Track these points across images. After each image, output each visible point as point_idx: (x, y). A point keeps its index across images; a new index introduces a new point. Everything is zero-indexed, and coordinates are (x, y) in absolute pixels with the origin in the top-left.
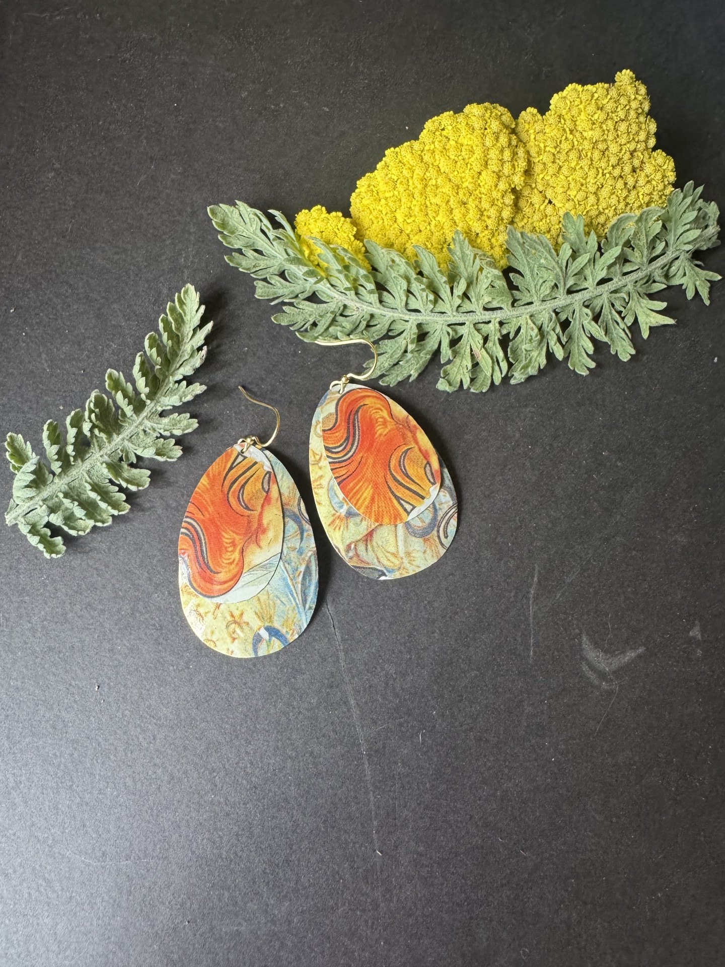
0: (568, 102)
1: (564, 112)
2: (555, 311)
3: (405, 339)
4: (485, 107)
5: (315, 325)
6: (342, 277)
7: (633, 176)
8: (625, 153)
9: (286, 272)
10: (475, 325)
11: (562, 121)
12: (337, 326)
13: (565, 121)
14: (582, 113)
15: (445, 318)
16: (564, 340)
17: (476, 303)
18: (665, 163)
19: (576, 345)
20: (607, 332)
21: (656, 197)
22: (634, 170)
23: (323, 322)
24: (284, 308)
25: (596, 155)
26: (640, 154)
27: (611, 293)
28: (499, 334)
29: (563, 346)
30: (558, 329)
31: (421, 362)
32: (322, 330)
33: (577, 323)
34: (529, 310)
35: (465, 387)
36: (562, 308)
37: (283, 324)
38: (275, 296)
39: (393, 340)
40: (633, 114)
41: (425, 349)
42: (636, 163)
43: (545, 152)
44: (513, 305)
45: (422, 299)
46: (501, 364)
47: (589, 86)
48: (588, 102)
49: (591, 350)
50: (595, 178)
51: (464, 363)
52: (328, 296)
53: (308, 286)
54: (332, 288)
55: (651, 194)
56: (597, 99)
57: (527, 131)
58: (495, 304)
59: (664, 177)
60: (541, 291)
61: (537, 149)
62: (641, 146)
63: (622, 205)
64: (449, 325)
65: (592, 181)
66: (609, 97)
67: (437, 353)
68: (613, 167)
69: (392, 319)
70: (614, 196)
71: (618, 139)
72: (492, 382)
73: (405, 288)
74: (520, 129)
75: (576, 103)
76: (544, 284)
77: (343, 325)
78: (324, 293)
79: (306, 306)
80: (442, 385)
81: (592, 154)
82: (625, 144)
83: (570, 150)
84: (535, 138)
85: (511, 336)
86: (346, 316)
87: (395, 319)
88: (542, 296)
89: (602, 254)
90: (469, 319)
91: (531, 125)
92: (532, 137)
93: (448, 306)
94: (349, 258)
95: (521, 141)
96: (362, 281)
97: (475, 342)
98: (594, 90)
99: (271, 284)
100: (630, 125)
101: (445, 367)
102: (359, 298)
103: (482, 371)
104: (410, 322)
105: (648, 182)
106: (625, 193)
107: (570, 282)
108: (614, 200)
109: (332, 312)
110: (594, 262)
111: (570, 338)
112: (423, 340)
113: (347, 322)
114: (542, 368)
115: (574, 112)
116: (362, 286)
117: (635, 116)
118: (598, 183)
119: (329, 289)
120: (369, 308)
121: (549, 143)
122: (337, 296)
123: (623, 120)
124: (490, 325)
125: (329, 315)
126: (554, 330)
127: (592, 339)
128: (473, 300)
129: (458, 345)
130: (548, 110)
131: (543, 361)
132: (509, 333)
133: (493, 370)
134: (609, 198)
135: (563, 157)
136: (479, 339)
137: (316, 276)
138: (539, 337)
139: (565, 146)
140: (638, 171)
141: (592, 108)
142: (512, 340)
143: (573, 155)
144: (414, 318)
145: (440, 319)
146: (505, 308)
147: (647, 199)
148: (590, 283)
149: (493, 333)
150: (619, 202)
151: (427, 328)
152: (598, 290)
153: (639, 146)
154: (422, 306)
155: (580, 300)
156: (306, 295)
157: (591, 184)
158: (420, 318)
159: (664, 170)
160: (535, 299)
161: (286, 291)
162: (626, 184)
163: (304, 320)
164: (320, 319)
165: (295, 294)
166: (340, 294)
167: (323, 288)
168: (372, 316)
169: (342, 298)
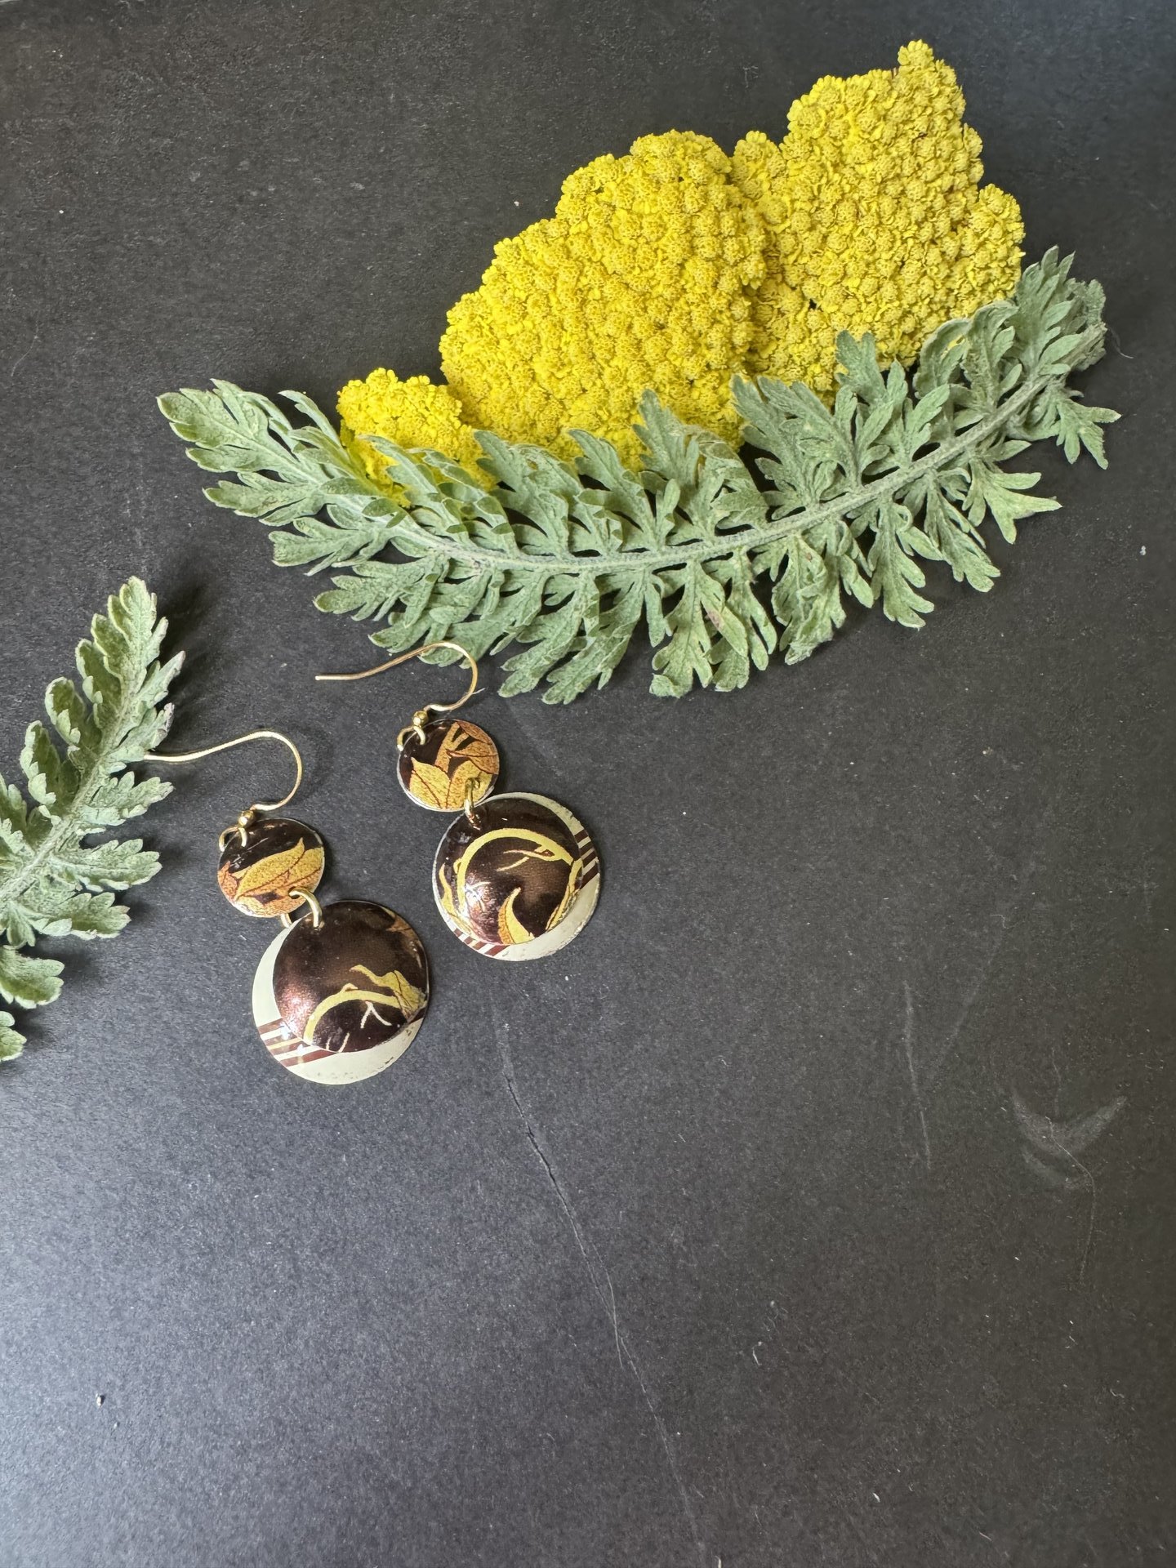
0: (822, 113)
1: (816, 133)
2: (844, 518)
3: (576, 609)
4: (671, 139)
5: (399, 607)
6: (438, 507)
7: (952, 238)
8: (935, 197)
9: (328, 508)
10: (704, 563)
11: (817, 150)
12: (443, 604)
13: (821, 149)
14: (852, 131)
15: (644, 561)
16: (870, 568)
17: (700, 524)
18: (1005, 207)
19: (890, 574)
20: (942, 542)
21: (996, 273)
22: (954, 229)
23: (414, 598)
24: (334, 580)
25: (887, 204)
26: (960, 196)
27: (939, 470)
28: (750, 575)
29: (869, 580)
30: (856, 551)
31: (615, 649)
32: (417, 615)
33: (887, 533)
34: (799, 524)
35: (705, 683)
36: (856, 510)
37: (336, 612)
38: (314, 558)
39: (555, 615)
40: (939, 121)
41: (617, 624)
42: (956, 212)
43: (794, 211)
44: (769, 520)
45: (598, 531)
46: (763, 630)
47: (856, 77)
48: (859, 108)
49: (919, 578)
50: (891, 249)
51: (695, 638)
52: (417, 546)
53: (375, 531)
54: (422, 531)
55: (987, 267)
56: (874, 101)
57: (755, 175)
58: (736, 521)
59: (1006, 233)
60: (816, 484)
61: (778, 209)
62: (961, 180)
63: (940, 296)
64: (656, 572)
65: (885, 256)
66: (895, 94)
67: (642, 628)
68: (919, 224)
69: (547, 575)
70: (925, 280)
71: (920, 173)
72: (753, 666)
73: (565, 514)
74: (740, 173)
75: (838, 113)
76: (819, 471)
77: (457, 601)
78: (407, 541)
79: (377, 570)
80: (660, 687)
81: (878, 204)
82: (933, 181)
83: (838, 202)
84: (770, 189)
85: (773, 575)
86: (458, 582)
87: (553, 573)
88: (819, 493)
89: (916, 402)
90: (691, 556)
91: (760, 163)
92: (766, 186)
93: (650, 535)
94: (450, 470)
95: (746, 196)
96: (481, 511)
97: (708, 597)
98: (866, 84)
99: (303, 535)
100: (937, 143)
101: (660, 652)
102: (478, 544)
103: (731, 648)
104: (583, 575)
105: (982, 245)
106: (944, 272)
107: (866, 460)
108: (926, 287)
109: (430, 577)
110: (904, 418)
111: (881, 564)
112: (612, 606)
113: (462, 593)
114: (838, 625)
115: (836, 128)
116: (481, 520)
117: (944, 126)
118: (895, 258)
119: (417, 532)
120: (501, 561)
121: (799, 193)
122: (434, 545)
123: (923, 136)
124: (732, 561)
125: (424, 582)
126: (848, 552)
127: (918, 559)
128: (695, 518)
129: (678, 607)
130: (787, 132)
131: (839, 615)
132: (767, 571)
133: (750, 644)
134: (918, 283)
135: (826, 216)
136: (716, 588)
137: (389, 512)
138: (824, 571)
139: (829, 195)
140: (960, 228)
141: (868, 118)
142: (774, 584)
143: (846, 210)
144: (589, 566)
145: (638, 562)
146: (756, 526)
147: (981, 277)
148: (902, 458)
149: (740, 574)
150: (935, 289)
151: (616, 583)
152: (917, 469)
153: (958, 181)
154: (600, 543)
155: (887, 491)
156: (374, 548)
157: (883, 262)
158: (600, 565)
159: (1004, 220)
160: (807, 500)
161: (333, 546)
162: (943, 253)
163: (376, 600)
164: (408, 593)
165: (353, 550)
166: (439, 539)
167: (406, 531)
168: (508, 574)
169: (445, 546)
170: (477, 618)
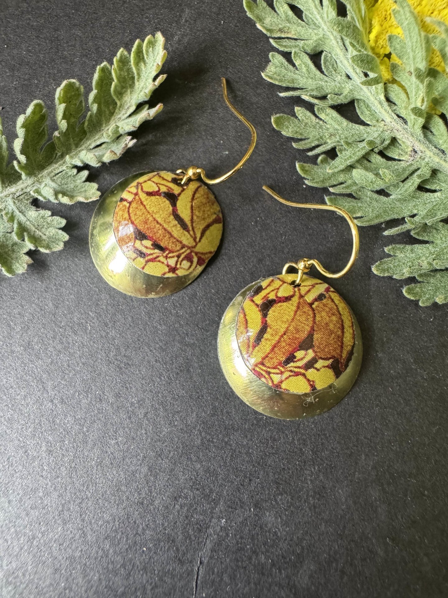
5: (332, 154)
9: (324, 54)
12: (366, 169)
23: (348, 153)
24: (297, 109)
32: (341, 167)
37: (283, 133)
38: (291, 85)
52: (373, 114)
53: (347, 88)
54: (386, 104)
78: (368, 106)
79: (332, 118)
86: (389, 159)
99: (294, 65)
102: (425, 136)
109: (371, 143)
113: (388, 168)
116: (441, 117)
119: (380, 103)
120: (437, 159)
122: (388, 120)
125: (364, 144)
156: (342, 100)
161: (310, 84)
163: (318, 140)
164: (345, 146)
165: (323, 93)
166: (396, 117)
167: (372, 99)
168: (435, 172)
169: (397, 125)
170: (387, 195)
